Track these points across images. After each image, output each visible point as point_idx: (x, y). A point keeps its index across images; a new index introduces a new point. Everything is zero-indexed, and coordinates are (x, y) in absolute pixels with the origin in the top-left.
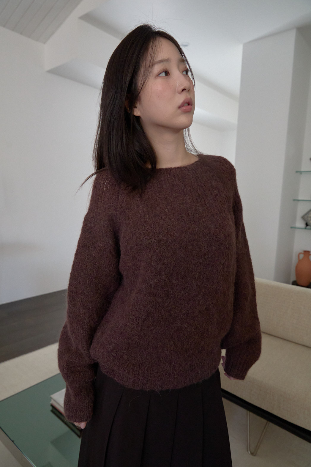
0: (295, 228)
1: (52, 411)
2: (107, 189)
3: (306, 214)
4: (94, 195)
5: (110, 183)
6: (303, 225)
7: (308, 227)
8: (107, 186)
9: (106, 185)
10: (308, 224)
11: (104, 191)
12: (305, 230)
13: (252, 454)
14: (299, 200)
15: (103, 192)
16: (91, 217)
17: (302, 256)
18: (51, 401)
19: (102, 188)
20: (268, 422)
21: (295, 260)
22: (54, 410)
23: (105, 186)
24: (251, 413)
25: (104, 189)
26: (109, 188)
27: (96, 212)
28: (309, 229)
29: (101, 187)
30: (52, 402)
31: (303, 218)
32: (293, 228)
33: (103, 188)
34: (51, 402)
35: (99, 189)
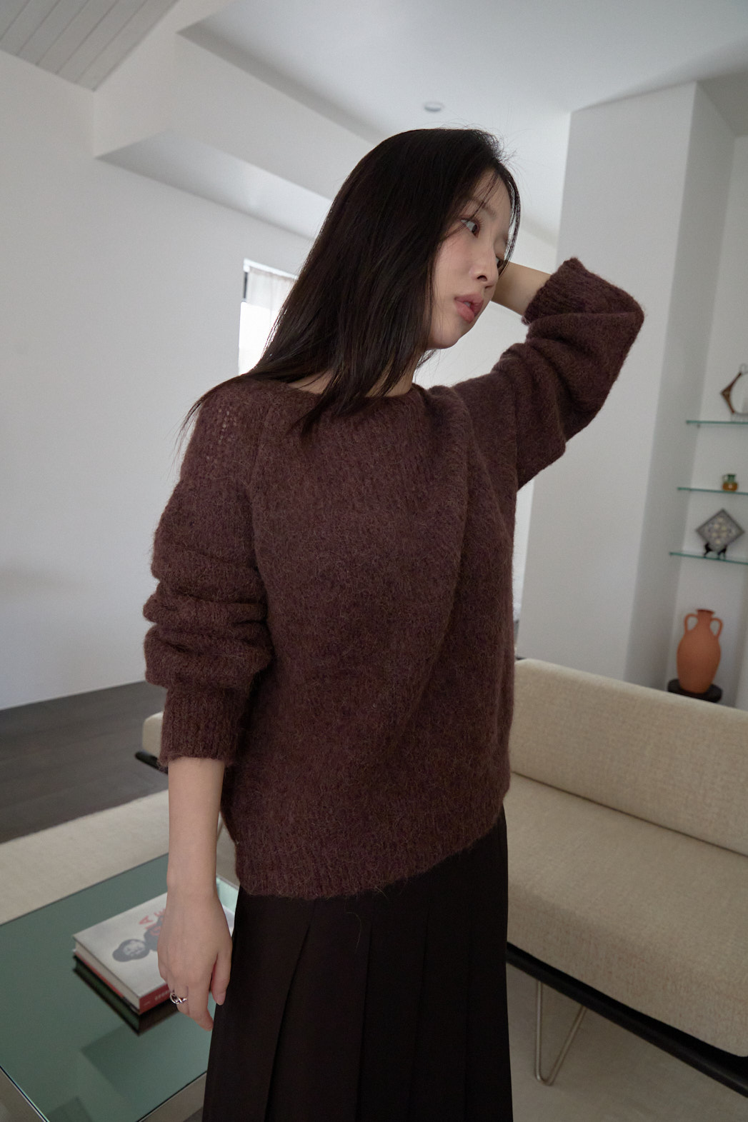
0: (680, 555)
1: (76, 971)
2: (232, 426)
3: (707, 523)
4: (198, 439)
5: (239, 413)
6: (700, 550)
7: (710, 554)
8: (231, 419)
9: (229, 417)
10: (711, 547)
11: (223, 430)
12: (705, 561)
13: (544, 1080)
14: (691, 490)
15: (221, 432)
16: (190, 487)
17: (693, 622)
18: (74, 947)
19: (218, 422)
20: (584, 1008)
21: (677, 631)
22: (81, 968)
23: (226, 419)
24: (545, 987)
25: (224, 426)
26: (235, 424)
27: (200, 478)
28: (711, 559)
29: (216, 420)
30: (77, 950)
31: (700, 531)
32: (676, 554)
33: (221, 424)
34: (74, 950)
35: (212, 426)
